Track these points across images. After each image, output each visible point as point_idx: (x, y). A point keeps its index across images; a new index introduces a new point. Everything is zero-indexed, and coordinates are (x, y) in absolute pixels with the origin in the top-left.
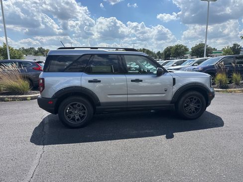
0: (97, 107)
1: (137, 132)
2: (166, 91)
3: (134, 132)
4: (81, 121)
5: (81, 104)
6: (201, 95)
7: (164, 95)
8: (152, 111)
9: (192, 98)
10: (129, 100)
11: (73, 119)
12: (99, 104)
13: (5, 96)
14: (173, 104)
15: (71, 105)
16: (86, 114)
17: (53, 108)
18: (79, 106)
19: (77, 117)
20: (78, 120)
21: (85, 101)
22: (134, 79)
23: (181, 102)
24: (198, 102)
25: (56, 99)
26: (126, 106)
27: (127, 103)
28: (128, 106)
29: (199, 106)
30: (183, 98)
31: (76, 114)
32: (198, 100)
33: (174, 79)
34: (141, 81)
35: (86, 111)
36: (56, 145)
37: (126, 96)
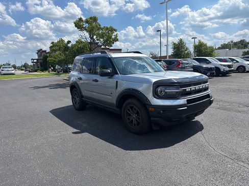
0: (83, 99)
7: (110, 97)
10: (93, 97)
22: (94, 79)
33: (117, 82)
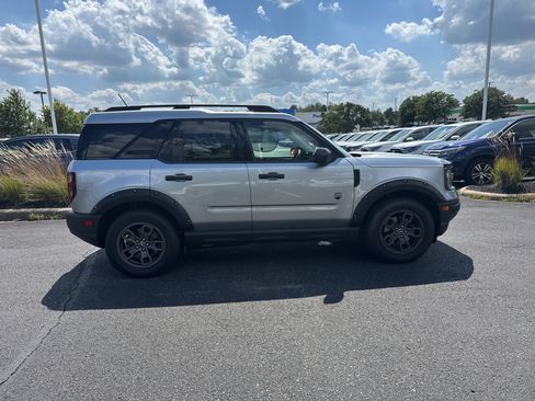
1: (265, 288)
2: (338, 198)
3: (261, 288)
4: (152, 263)
5: (151, 227)
6: (421, 207)
8: (322, 243)
9: (402, 214)
11: (136, 258)
12: (191, 227)
13: (30, 210)
14: (357, 229)
15: (130, 229)
16: (163, 249)
17: (95, 235)
18: (147, 230)
19: (144, 254)
20: (146, 260)
21: (160, 219)
22: (266, 173)
23: (374, 223)
24: (415, 222)
25: (99, 216)
26: (250, 232)
27: (252, 225)
28: (255, 232)
29: (417, 232)
30: (378, 215)
31: (142, 247)
32: (415, 220)
33: (357, 173)
34: (282, 177)
35: (163, 242)
36: (89, 311)
37: (249, 209)
